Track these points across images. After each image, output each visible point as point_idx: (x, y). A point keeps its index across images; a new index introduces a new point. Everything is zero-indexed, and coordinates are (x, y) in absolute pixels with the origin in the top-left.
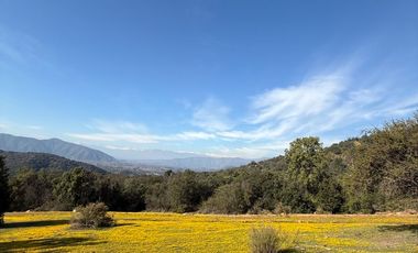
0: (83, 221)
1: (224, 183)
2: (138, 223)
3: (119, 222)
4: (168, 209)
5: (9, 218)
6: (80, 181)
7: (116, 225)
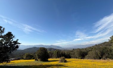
0: (61, 61)
1: (90, 51)
2: (72, 61)
3: (68, 61)
4: (76, 58)
5: (49, 60)
6: (57, 52)
7: (68, 62)
